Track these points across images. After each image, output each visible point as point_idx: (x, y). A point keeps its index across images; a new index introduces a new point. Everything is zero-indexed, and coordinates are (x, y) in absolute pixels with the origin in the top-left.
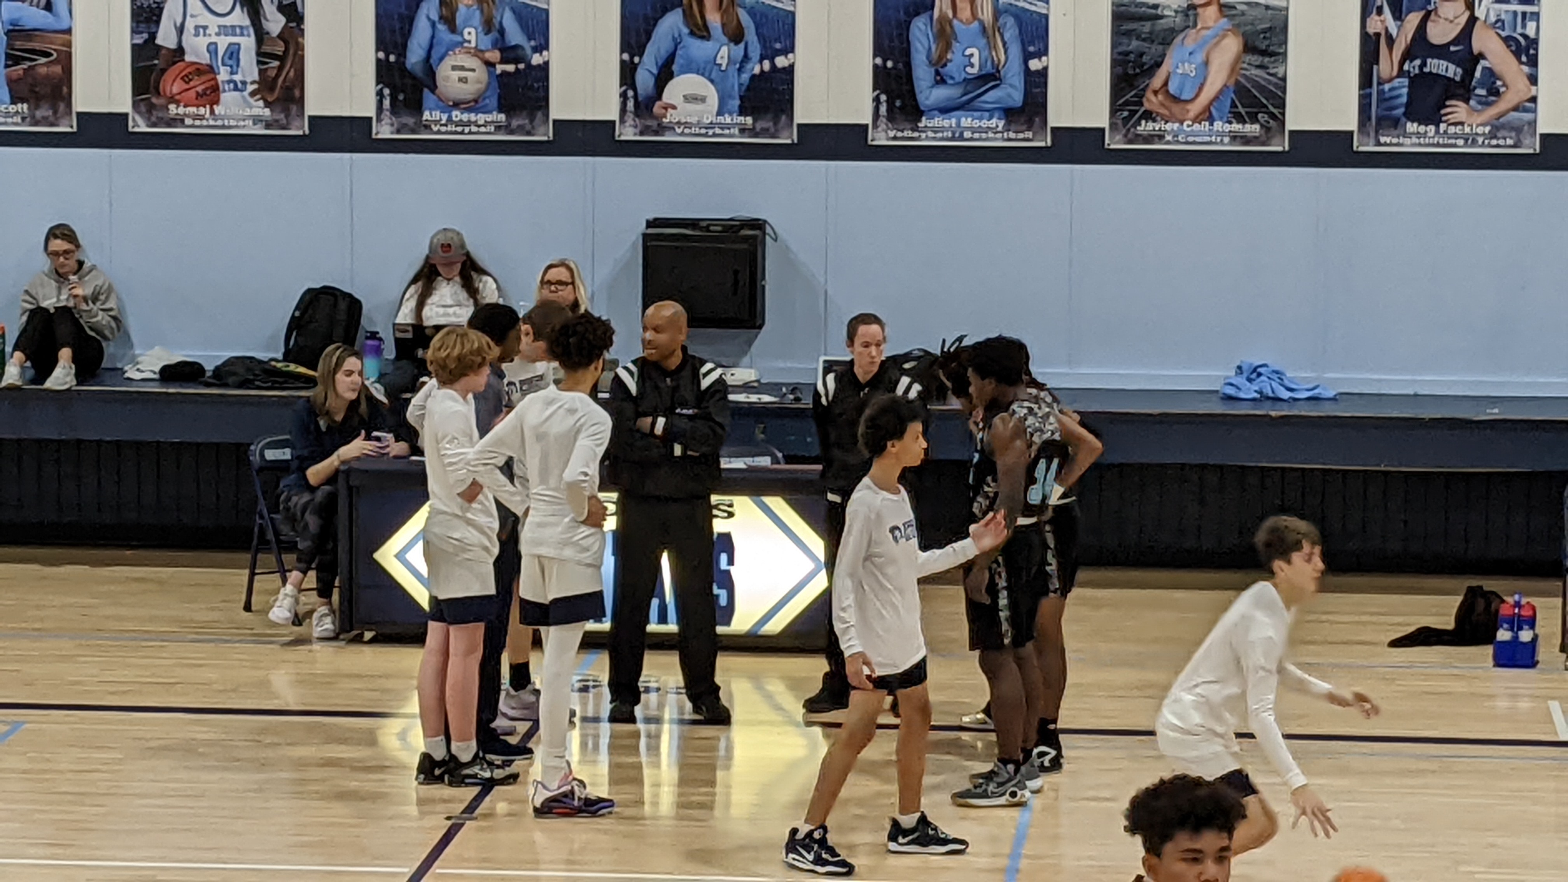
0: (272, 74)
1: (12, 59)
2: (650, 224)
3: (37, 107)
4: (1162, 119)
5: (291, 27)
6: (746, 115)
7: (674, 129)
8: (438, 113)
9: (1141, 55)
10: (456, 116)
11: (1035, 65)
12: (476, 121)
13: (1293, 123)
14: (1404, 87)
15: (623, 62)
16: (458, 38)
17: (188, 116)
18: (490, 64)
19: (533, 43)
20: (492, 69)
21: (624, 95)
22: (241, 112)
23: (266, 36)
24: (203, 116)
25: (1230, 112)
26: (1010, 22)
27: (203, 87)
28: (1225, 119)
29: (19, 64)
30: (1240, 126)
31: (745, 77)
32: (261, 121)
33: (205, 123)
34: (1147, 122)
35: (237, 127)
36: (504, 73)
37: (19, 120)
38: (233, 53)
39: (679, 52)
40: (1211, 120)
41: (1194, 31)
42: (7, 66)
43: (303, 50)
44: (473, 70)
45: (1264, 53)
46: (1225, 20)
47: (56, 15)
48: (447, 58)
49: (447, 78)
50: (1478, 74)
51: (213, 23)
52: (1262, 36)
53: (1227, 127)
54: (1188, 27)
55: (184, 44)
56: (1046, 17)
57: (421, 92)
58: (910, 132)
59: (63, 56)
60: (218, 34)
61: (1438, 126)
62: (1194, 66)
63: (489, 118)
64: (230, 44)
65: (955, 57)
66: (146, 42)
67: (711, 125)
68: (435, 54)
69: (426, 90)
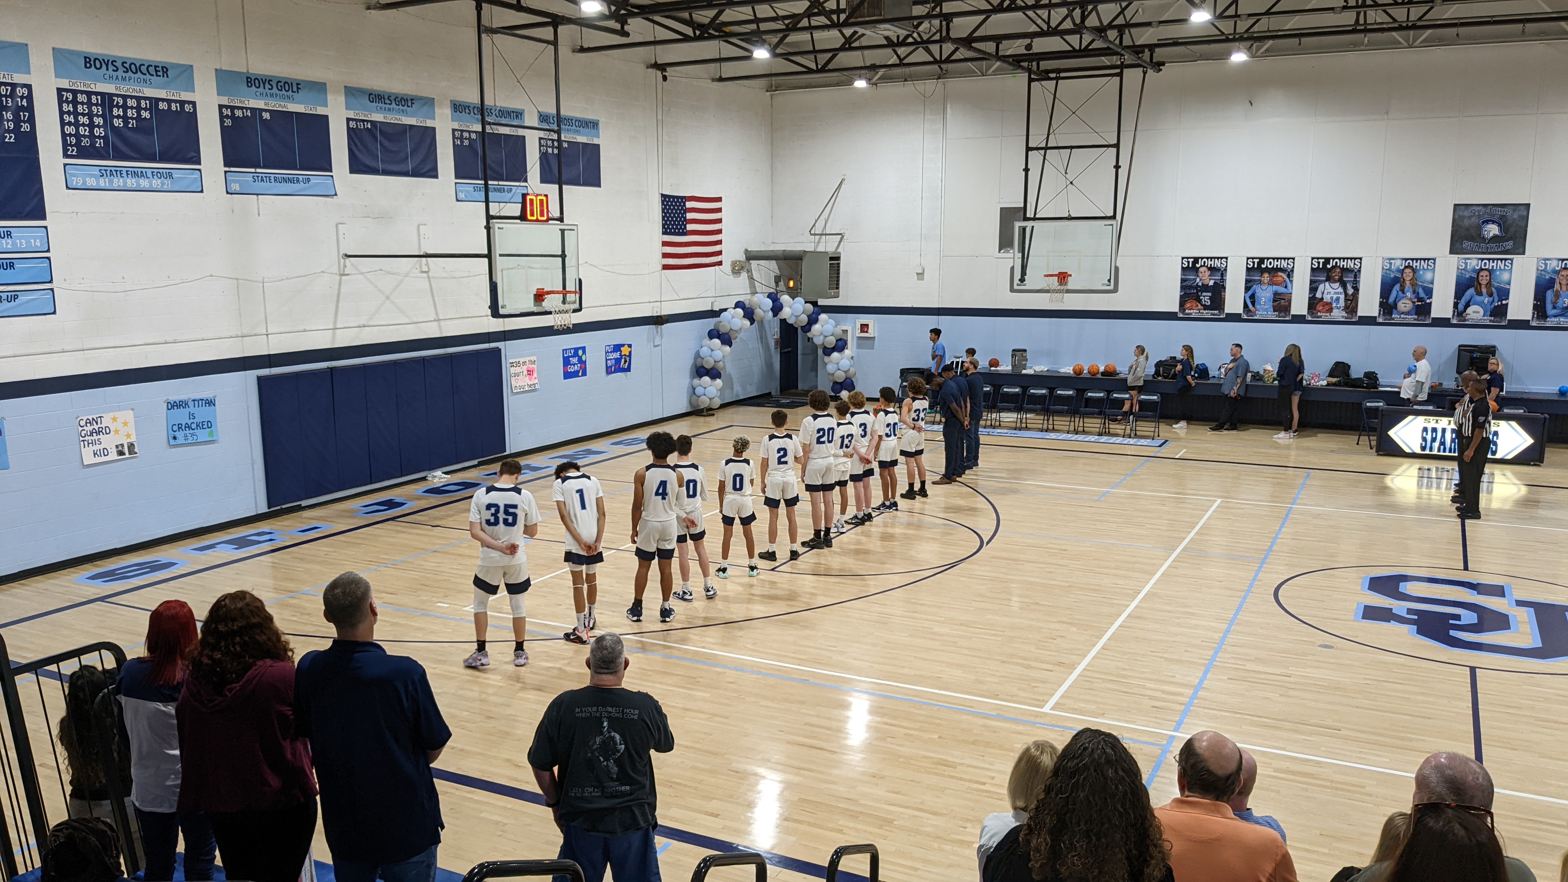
0: (1349, 305)
1: (1274, 301)
2: (1460, 346)
5: (1356, 293)
8: (1397, 315)
10: (1403, 316)
15: (1454, 302)
16: (1404, 295)
18: (1414, 303)
19: (1427, 297)
21: (1454, 311)
22: (1339, 314)
23: (1348, 295)
31: (1492, 306)
38: (1338, 299)
39: (1472, 299)
42: (1273, 303)
43: (1358, 298)
47: (1287, 289)
48: (1401, 301)
51: (1333, 291)
55: (1324, 297)
57: (1393, 308)
60: (1334, 294)
63: (1412, 317)
64: (1337, 297)
65: (1560, 301)
67: (1481, 320)
68: (1397, 300)
69: (1394, 310)
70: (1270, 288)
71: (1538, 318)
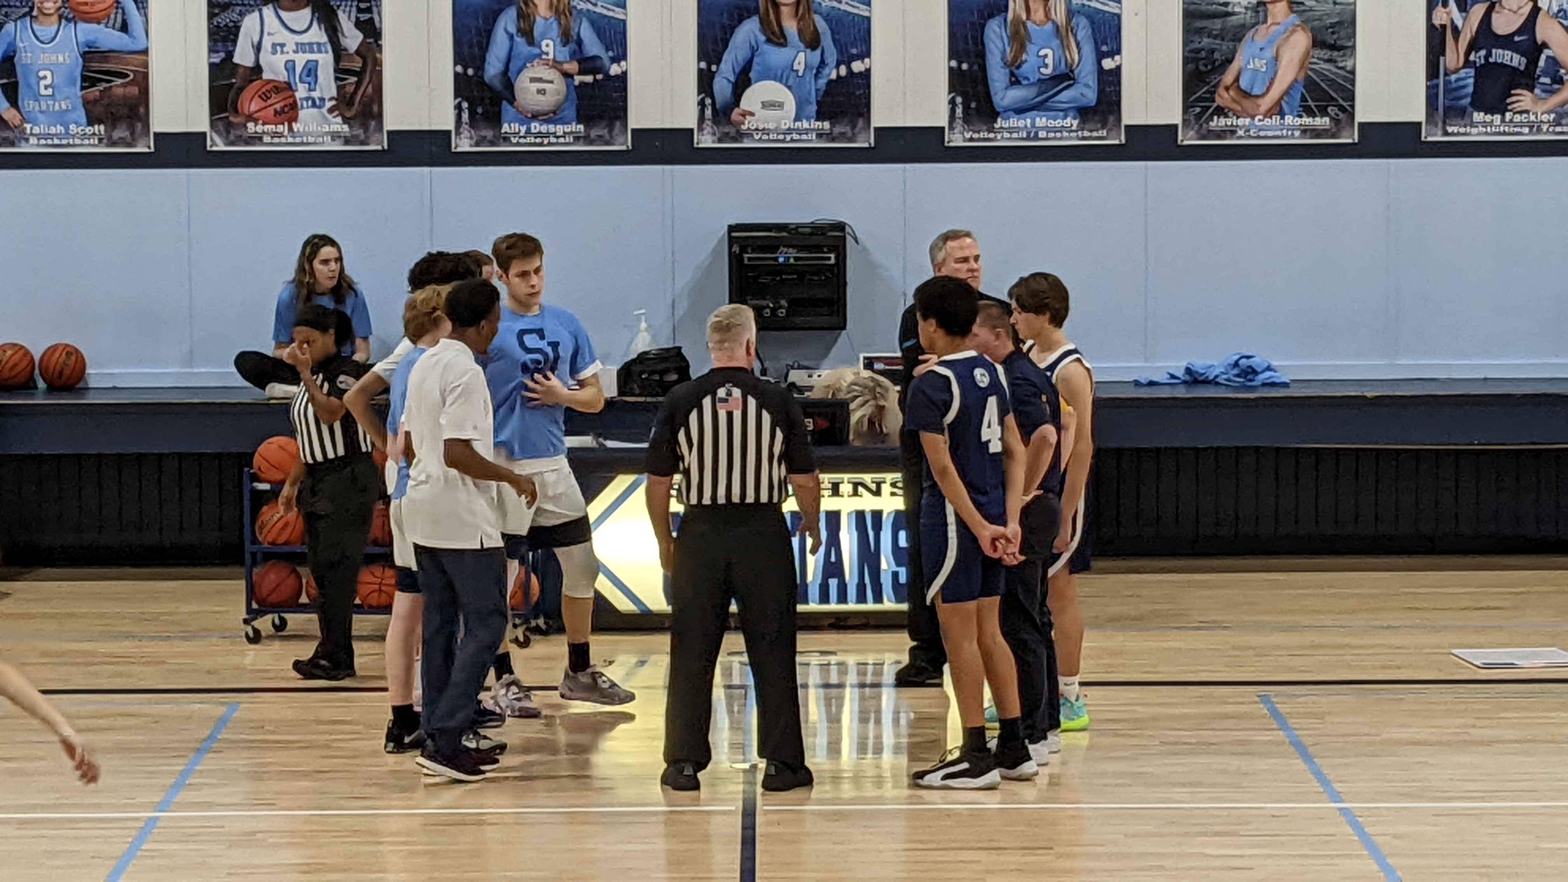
0: (352, 89)
1: (88, 81)
2: (732, 229)
3: (114, 127)
4: (1234, 114)
5: (370, 43)
6: (823, 120)
7: (752, 135)
8: (517, 125)
9: (1213, 51)
10: (535, 128)
11: (1108, 64)
12: (555, 133)
13: (1363, 115)
14: (1470, 77)
15: (700, 71)
16: (536, 51)
17: (268, 134)
18: (567, 76)
19: (611, 54)
20: (570, 80)
21: (702, 104)
22: (319, 128)
23: (344, 52)
24: (281, 133)
25: (1301, 106)
26: (1083, 22)
27: (282, 104)
28: (1296, 113)
29: (95, 86)
30: (1311, 119)
31: (822, 82)
32: (339, 137)
33: (283, 140)
34: (1219, 117)
35: (315, 143)
36: (583, 84)
37: (96, 142)
38: (311, 70)
39: (755, 59)
40: (1282, 114)
41: (1262, 28)
42: (83, 88)
43: (381, 66)
44: (552, 82)
45: (1333, 47)
46: (1293, 15)
47: (132, 36)
48: (525, 70)
49: (525, 90)
50: (1542, 63)
51: (291, 40)
52: (1330, 30)
53: (1298, 121)
54: (1257, 23)
55: (262, 62)
56: (1119, 16)
57: (500, 105)
58: (986, 133)
59: (140, 78)
60: (296, 52)
61: (1503, 115)
62: (1265, 61)
63: (568, 129)
64: (308, 61)
65: (1029, 58)
66: (223, 61)
67: (790, 131)
68: (513, 67)
69: (504, 103)
70: (68, 31)
71: (967, 119)
